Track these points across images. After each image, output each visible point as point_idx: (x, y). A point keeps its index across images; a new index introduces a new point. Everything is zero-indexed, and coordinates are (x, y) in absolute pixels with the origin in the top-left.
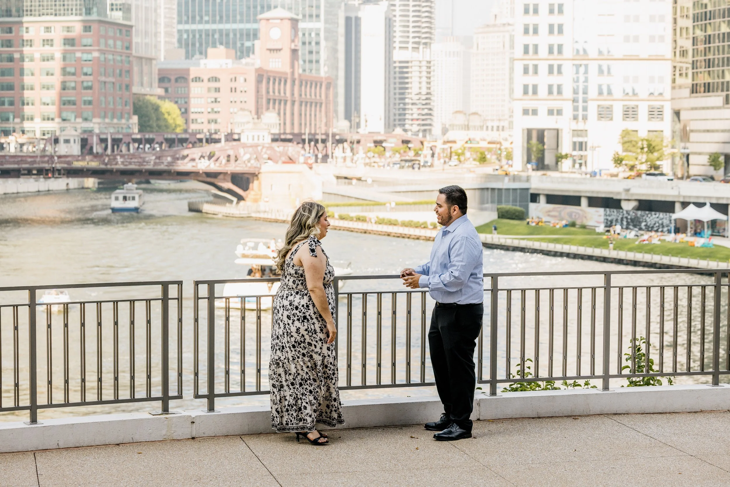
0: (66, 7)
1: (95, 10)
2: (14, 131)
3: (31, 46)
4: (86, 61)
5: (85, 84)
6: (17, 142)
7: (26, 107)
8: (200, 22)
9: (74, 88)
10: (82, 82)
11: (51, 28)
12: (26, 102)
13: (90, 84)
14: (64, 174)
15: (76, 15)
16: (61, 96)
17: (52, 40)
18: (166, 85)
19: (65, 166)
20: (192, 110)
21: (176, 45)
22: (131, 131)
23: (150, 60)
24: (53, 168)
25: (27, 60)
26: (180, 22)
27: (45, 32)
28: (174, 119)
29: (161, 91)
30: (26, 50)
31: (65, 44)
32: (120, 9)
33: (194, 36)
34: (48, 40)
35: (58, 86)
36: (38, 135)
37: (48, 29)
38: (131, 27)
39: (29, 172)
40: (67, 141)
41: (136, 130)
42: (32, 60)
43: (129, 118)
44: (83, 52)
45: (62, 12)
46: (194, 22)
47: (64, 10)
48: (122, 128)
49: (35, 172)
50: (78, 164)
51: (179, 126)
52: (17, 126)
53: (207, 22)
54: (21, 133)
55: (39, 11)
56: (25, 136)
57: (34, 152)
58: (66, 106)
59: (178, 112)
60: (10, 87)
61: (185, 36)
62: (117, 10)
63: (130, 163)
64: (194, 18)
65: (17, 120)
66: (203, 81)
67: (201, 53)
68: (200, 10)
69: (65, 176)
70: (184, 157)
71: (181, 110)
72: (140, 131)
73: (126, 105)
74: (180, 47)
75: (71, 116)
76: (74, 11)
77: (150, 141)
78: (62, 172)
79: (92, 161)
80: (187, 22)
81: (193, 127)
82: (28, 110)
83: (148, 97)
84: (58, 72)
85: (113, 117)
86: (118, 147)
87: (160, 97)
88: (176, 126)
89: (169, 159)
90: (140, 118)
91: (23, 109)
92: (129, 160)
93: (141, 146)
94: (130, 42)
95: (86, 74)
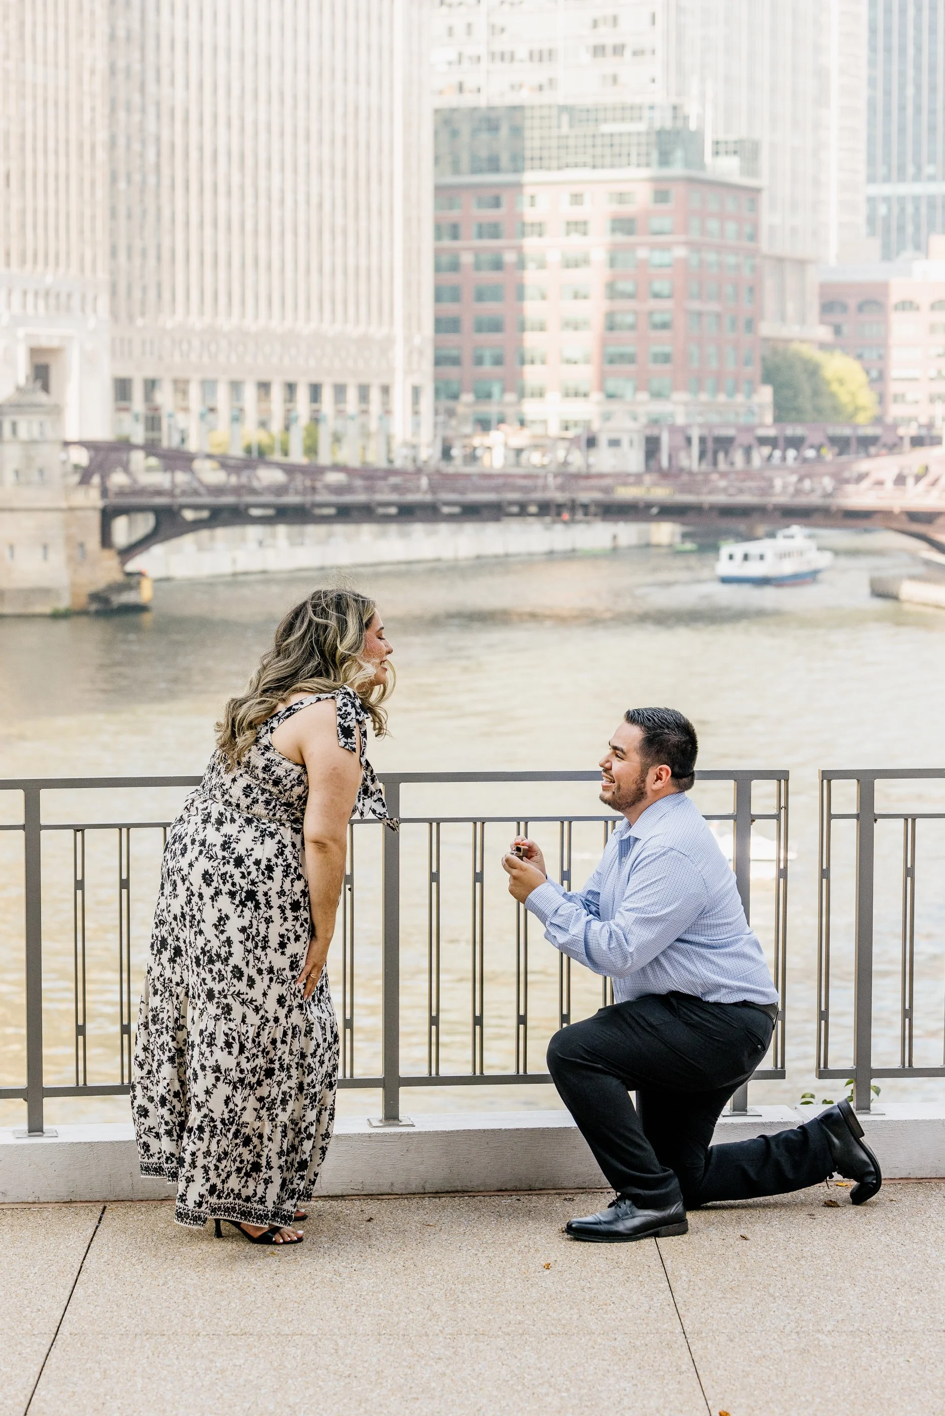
0: (616, 150)
1: (679, 154)
2: (501, 421)
3: (540, 235)
4: (661, 266)
5: (658, 318)
6: (506, 445)
7: (528, 368)
8: (917, 178)
9: (633, 327)
10: (650, 313)
11: (581, 195)
12: (528, 357)
13: (666, 317)
14: (595, 515)
15: (639, 165)
16: (604, 343)
17: (585, 223)
18: (837, 318)
19: (598, 496)
20: (894, 372)
21: (864, 229)
22: (756, 420)
23: (801, 263)
24: (573, 501)
25: (531, 266)
26: (871, 179)
27: (572, 204)
28: (853, 395)
29: (824, 333)
30: (530, 244)
31: (614, 230)
32: (735, 152)
33: (903, 210)
34: (576, 223)
35: (598, 321)
36: (554, 430)
37: (577, 199)
38: (757, 191)
39: (523, 511)
40: (615, 443)
41: (769, 418)
42: (542, 265)
43: (752, 392)
44: (653, 247)
45: (608, 161)
46: (902, 178)
47: (613, 156)
48: (737, 414)
49: (533, 509)
50: (626, 493)
51: (864, 409)
52: (510, 412)
53: (932, 178)
54: (517, 425)
55: (558, 158)
56: (527, 432)
57: (543, 466)
58: (617, 367)
59: (862, 377)
60: (496, 326)
61: (882, 210)
62: (727, 153)
63: (741, 491)
64: (902, 169)
65: (510, 397)
66: (918, 308)
67: (917, 247)
68: (917, 153)
69: (598, 518)
70: (861, 478)
71: (868, 373)
72: (777, 419)
73: (747, 362)
74: (872, 233)
75: (627, 389)
76: (634, 159)
77: (796, 443)
78: (593, 509)
79: (655, 484)
80: (887, 179)
81: (895, 411)
82: (532, 375)
83: (795, 346)
84: (597, 291)
85: (717, 389)
86: (727, 453)
87: (823, 346)
88: (857, 409)
89: (828, 483)
90: (776, 393)
91: (521, 374)
92: (738, 484)
93: (777, 453)
94: (756, 226)
95: (657, 296)
